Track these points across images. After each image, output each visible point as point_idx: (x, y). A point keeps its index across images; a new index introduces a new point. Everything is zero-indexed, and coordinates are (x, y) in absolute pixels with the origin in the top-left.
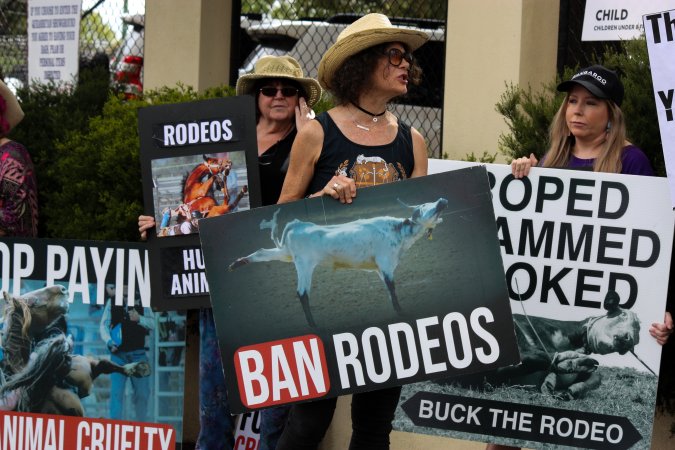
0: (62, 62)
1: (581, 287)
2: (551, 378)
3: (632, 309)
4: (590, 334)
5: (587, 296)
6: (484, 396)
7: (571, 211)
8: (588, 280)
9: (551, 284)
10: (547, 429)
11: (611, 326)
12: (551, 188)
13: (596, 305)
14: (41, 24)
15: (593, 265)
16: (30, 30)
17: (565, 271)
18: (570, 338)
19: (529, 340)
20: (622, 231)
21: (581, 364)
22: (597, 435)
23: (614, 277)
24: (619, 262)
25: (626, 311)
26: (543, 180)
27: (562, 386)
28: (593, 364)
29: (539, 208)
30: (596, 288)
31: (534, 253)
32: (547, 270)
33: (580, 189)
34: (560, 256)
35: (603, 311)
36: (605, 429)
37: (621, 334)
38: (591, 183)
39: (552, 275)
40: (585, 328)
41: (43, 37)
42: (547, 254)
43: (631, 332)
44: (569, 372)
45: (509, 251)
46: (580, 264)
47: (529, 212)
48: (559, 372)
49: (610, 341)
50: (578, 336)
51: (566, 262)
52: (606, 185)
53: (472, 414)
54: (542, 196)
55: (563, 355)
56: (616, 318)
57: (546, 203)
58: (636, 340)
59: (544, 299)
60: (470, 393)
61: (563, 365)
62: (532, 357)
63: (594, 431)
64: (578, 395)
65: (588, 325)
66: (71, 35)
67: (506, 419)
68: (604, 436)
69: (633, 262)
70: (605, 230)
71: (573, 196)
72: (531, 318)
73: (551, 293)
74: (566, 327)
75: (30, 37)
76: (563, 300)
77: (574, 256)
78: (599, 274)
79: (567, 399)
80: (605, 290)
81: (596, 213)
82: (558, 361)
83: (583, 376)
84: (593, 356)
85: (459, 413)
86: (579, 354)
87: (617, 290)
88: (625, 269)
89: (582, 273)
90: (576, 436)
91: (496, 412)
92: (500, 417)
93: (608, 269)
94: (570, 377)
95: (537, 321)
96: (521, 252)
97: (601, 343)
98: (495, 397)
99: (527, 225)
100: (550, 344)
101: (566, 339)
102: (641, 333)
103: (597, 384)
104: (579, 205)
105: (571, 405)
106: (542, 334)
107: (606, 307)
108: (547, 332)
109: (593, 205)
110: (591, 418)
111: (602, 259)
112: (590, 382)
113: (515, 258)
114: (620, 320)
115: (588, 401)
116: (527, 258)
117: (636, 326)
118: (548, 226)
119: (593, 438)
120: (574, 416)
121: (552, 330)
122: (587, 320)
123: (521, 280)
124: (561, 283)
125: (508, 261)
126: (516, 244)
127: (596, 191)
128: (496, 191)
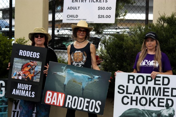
1: (159, 102)
3: (172, 107)
4: (162, 113)
5: (161, 104)
7: (155, 84)
8: (161, 101)
9: (151, 102)
11: (167, 111)
12: (149, 79)
13: (163, 106)
15: (162, 97)
17: (155, 99)
18: (157, 115)
19: (146, 115)
20: (169, 88)
23: (167, 100)
24: (168, 96)
25: (171, 107)
26: (147, 77)
29: (147, 84)
30: (163, 102)
31: (146, 94)
32: (150, 98)
33: (157, 79)
34: (153, 95)
35: (165, 108)
37: (170, 113)
38: (160, 77)
39: (151, 100)
40: (161, 112)
42: (150, 95)
43: (173, 113)
46: (158, 97)
47: (144, 84)
49: (167, 115)
50: (159, 114)
51: (155, 96)
52: (164, 78)
54: (147, 81)
56: (168, 109)
58: (174, 114)
59: (150, 105)
65: (161, 111)
69: (172, 96)
70: (164, 88)
71: (155, 80)
72: (146, 110)
73: (151, 104)
74: (156, 112)
76: (155, 106)
77: (157, 95)
78: (164, 99)
80: (165, 103)
81: (161, 84)
87: (168, 103)
88: (170, 97)
89: (159, 99)
93: (166, 98)
95: (148, 111)
96: (143, 94)
97: (165, 116)
99: (144, 88)
100: (152, 116)
101: (156, 115)
102: (175, 113)
104: (157, 82)
106: (150, 114)
107: (166, 107)
108: (151, 114)
109: (161, 82)
111: (164, 95)
113: (142, 96)
114: (169, 110)
116: (145, 96)
117: (174, 111)
118: (149, 88)
122: (161, 110)
123: (143, 101)
124: (154, 101)
125: (139, 97)
126: (141, 93)
127: (161, 79)
128: (135, 80)
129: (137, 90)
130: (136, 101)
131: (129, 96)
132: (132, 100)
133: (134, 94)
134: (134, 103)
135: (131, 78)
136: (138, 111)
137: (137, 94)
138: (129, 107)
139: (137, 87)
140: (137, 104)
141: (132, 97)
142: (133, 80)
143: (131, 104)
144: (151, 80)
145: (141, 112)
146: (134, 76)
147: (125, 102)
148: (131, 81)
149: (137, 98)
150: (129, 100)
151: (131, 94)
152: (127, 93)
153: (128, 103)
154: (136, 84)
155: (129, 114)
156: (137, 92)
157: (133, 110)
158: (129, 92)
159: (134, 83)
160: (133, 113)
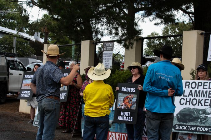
0: (109, 64)
1: (205, 102)
2: (199, 120)
4: (206, 111)
5: (206, 104)
6: (187, 124)
7: (204, 88)
8: (206, 101)
10: (198, 130)
11: (210, 109)
12: (200, 84)
14: (105, 56)
15: (207, 98)
16: (103, 58)
17: (202, 99)
19: (196, 113)
21: (205, 117)
22: (207, 130)
26: (199, 83)
27: (201, 121)
28: (207, 117)
29: (198, 88)
30: (208, 102)
31: (197, 96)
32: (199, 99)
33: (205, 84)
34: (201, 97)
35: (209, 107)
36: (208, 129)
38: (207, 83)
41: (105, 59)
42: (199, 97)
44: (203, 118)
45: (192, 96)
46: (205, 98)
47: (196, 89)
48: (201, 119)
49: (210, 112)
50: (204, 112)
51: (203, 98)
52: (210, 83)
53: (185, 128)
54: (198, 86)
55: (202, 115)
57: (199, 87)
59: (198, 105)
60: (185, 124)
61: (201, 117)
62: (196, 116)
63: (207, 129)
64: (204, 123)
66: (111, 59)
67: (191, 128)
68: (208, 130)
70: (209, 91)
71: (204, 85)
72: (196, 109)
73: (200, 104)
74: (202, 110)
75: (103, 59)
76: (202, 105)
77: (204, 97)
78: (208, 100)
79: (202, 124)
82: (200, 117)
83: (205, 119)
84: (207, 115)
85: (183, 128)
86: (204, 115)
89: (205, 100)
90: (204, 131)
91: (189, 127)
92: (190, 128)
93: (210, 99)
94: (203, 119)
96: (195, 97)
97: (208, 113)
98: (189, 124)
99: (196, 91)
100: (199, 114)
101: (202, 112)
103: (208, 120)
104: (205, 87)
105: (203, 125)
106: (198, 112)
109: (208, 87)
110: (206, 127)
111: (209, 97)
112: (206, 120)
113: (193, 98)
115: (206, 124)
116: (196, 98)
118: (199, 91)
119: (206, 131)
120: (203, 127)
121: (200, 111)
122: (206, 109)
123: (194, 102)
124: (201, 102)
125: (192, 98)
126: (193, 95)
127: (208, 84)
128: (190, 85)
129: (191, 94)
130: (189, 102)
131: (185, 98)
132: (187, 101)
133: (188, 96)
134: (188, 103)
135: (188, 84)
136: (190, 109)
137: (190, 97)
138: (184, 106)
139: (191, 91)
140: (189, 105)
141: (187, 99)
142: (188, 85)
143: (186, 104)
144: (201, 85)
145: (192, 110)
146: (189, 83)
147: (182, 103)
148: (187, 87)
149: (190, 99)
150: (185, 102)
151: (186, 96)
152: (184, 96)
153: (184, 103)
154: (191, 89)
155: (184, 112)
156: (191, 95)
157: (186, 109)
158: (185, 95)
159: (189, 88)
160: (186, 111)
